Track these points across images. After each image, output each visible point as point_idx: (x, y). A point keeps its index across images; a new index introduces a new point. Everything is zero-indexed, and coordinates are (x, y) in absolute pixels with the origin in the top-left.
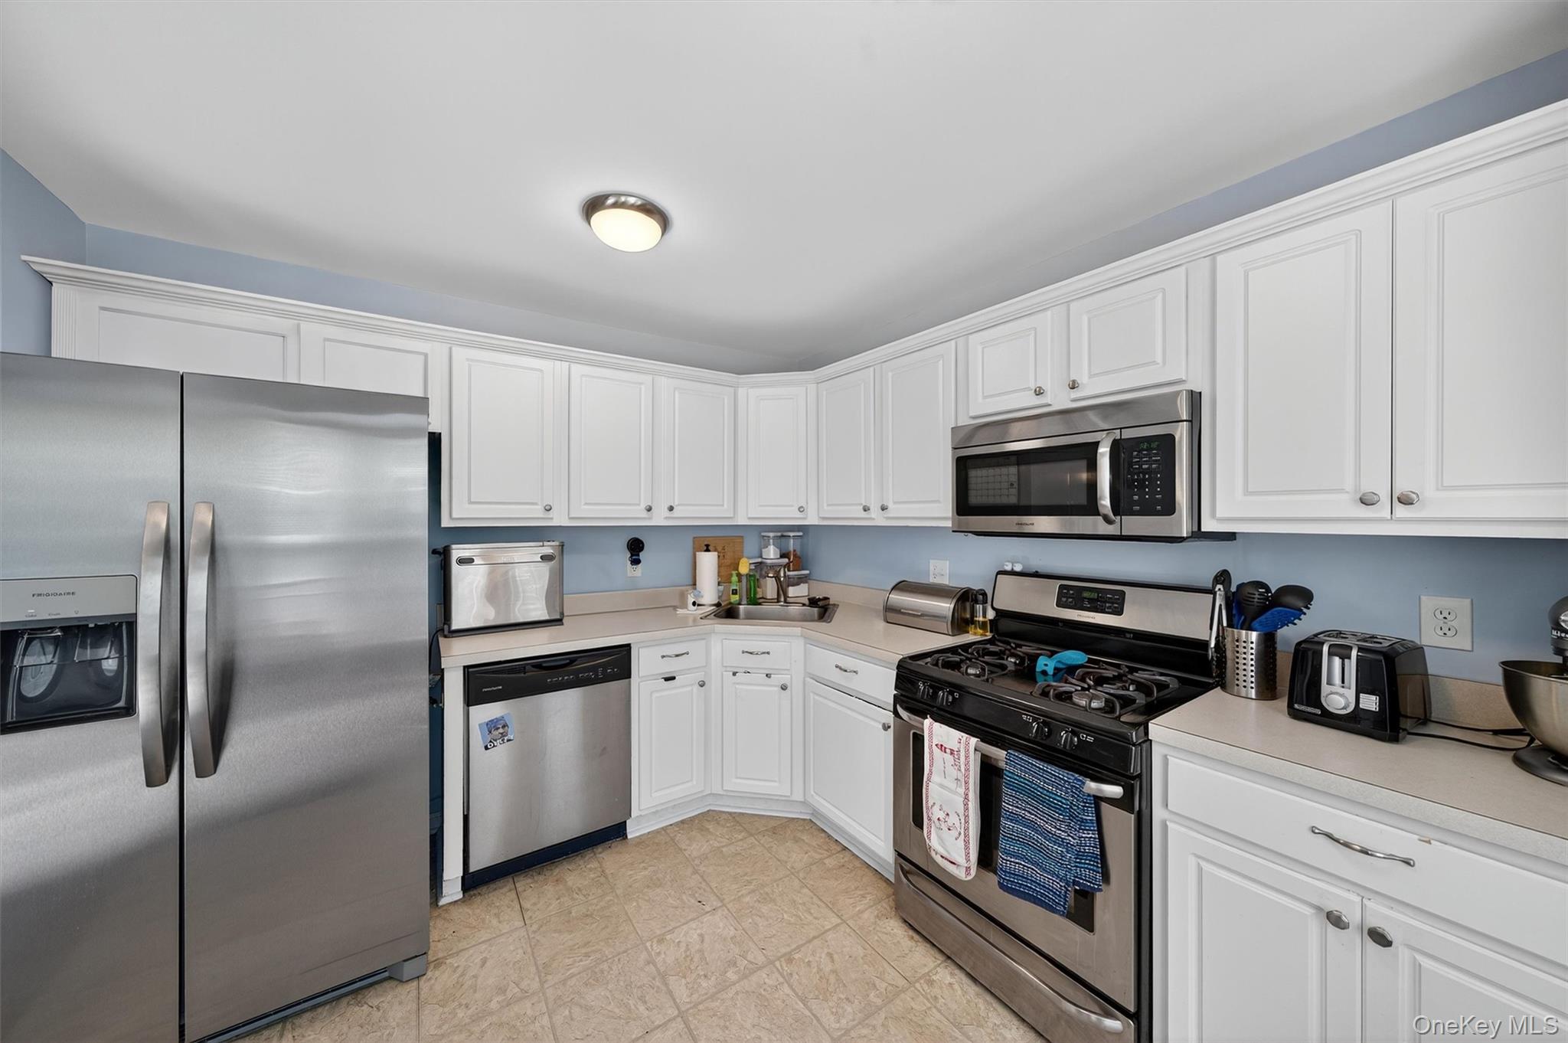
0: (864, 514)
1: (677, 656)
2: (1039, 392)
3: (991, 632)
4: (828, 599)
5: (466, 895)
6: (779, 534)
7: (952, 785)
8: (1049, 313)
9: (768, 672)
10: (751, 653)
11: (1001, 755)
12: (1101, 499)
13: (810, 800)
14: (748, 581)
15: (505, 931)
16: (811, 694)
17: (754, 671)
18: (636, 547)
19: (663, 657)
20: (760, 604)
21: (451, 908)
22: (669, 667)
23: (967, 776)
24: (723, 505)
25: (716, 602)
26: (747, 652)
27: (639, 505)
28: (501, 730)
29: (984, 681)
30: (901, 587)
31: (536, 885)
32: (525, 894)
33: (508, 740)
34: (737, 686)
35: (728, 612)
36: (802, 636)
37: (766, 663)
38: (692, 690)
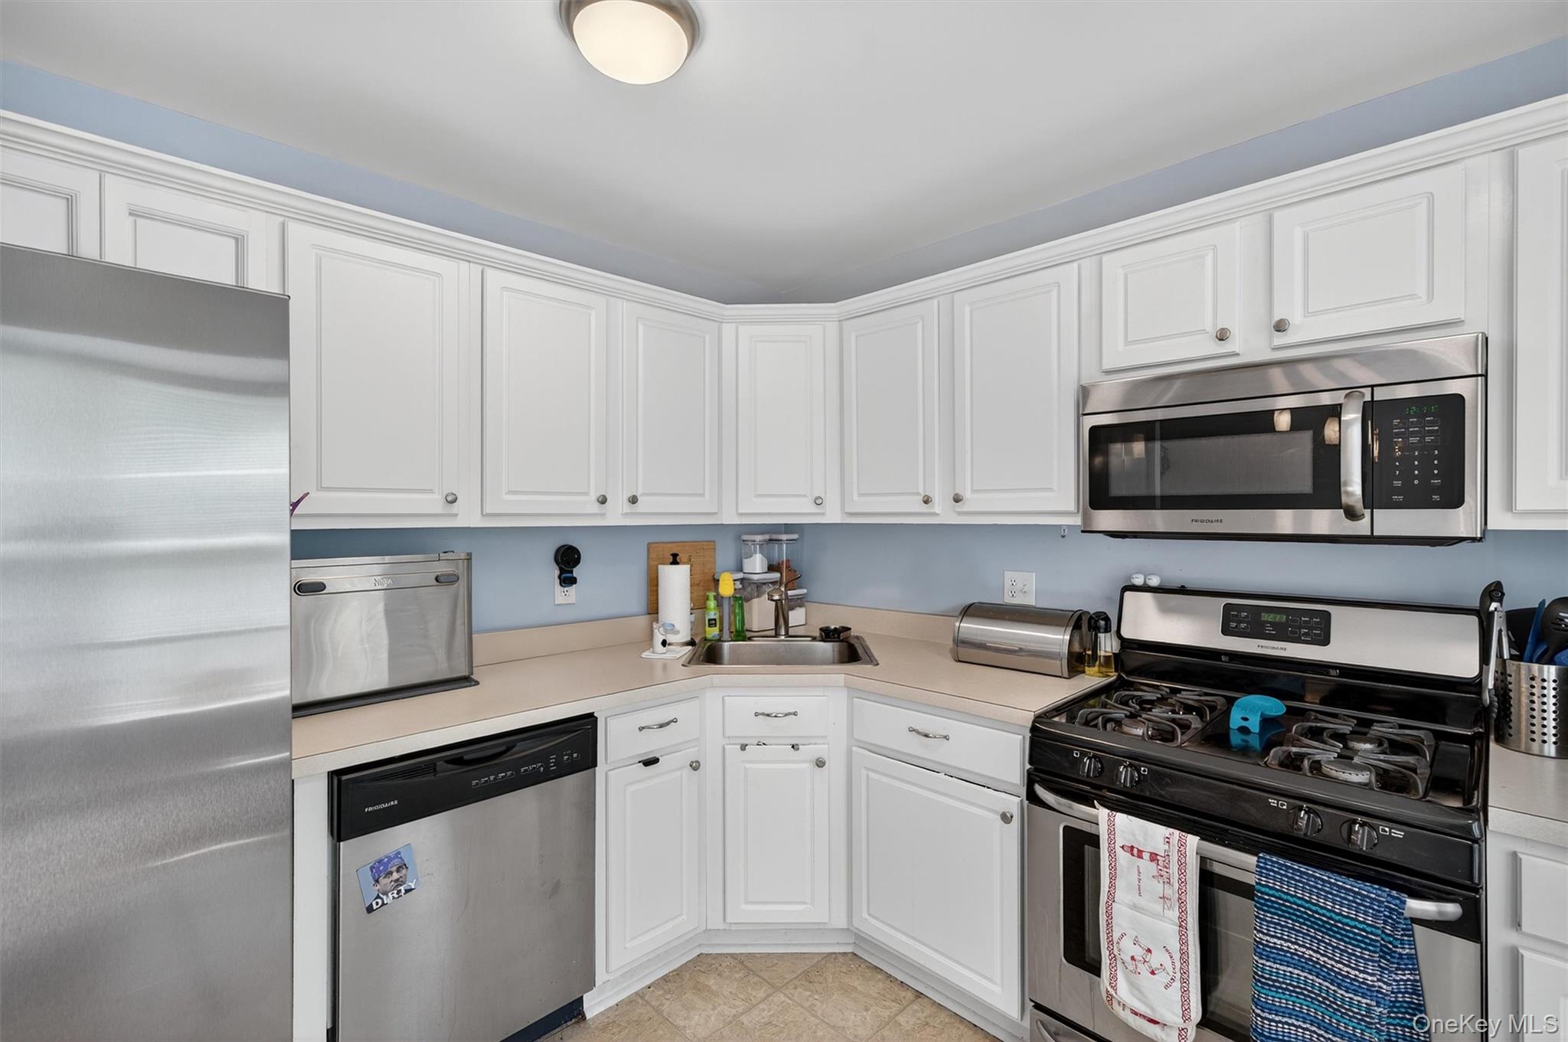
0: (925, 508)
1: (661, 726)
2: (1222, 336)
3: (1116, 671)
4: (850, 629)
6: (767, 537)
7: (1158, 907)
8: (1237, 225)
9: (793, 743)
10: (768, 715)
11: (1250, 861)
12: (1346, 484)
13: (856, 923)
14: (731, 607)
16: (864, 772)
17: (774, 741)
18: (567, 560)
19: (641, 729)
20: (750, 639)
22: (649, 745)
23: (1182, 892)
24: (703, 495)
25: (689, 639)
26: (763, 714)
27: (586, 494)
28: (395, 876)
29: (1177, 747)
30: (971, 611)
33: (407, 891)
34: (747, 766)
35: (710, 655)
36: (845, 686)
37: (791, 728)
38: (681, 776)
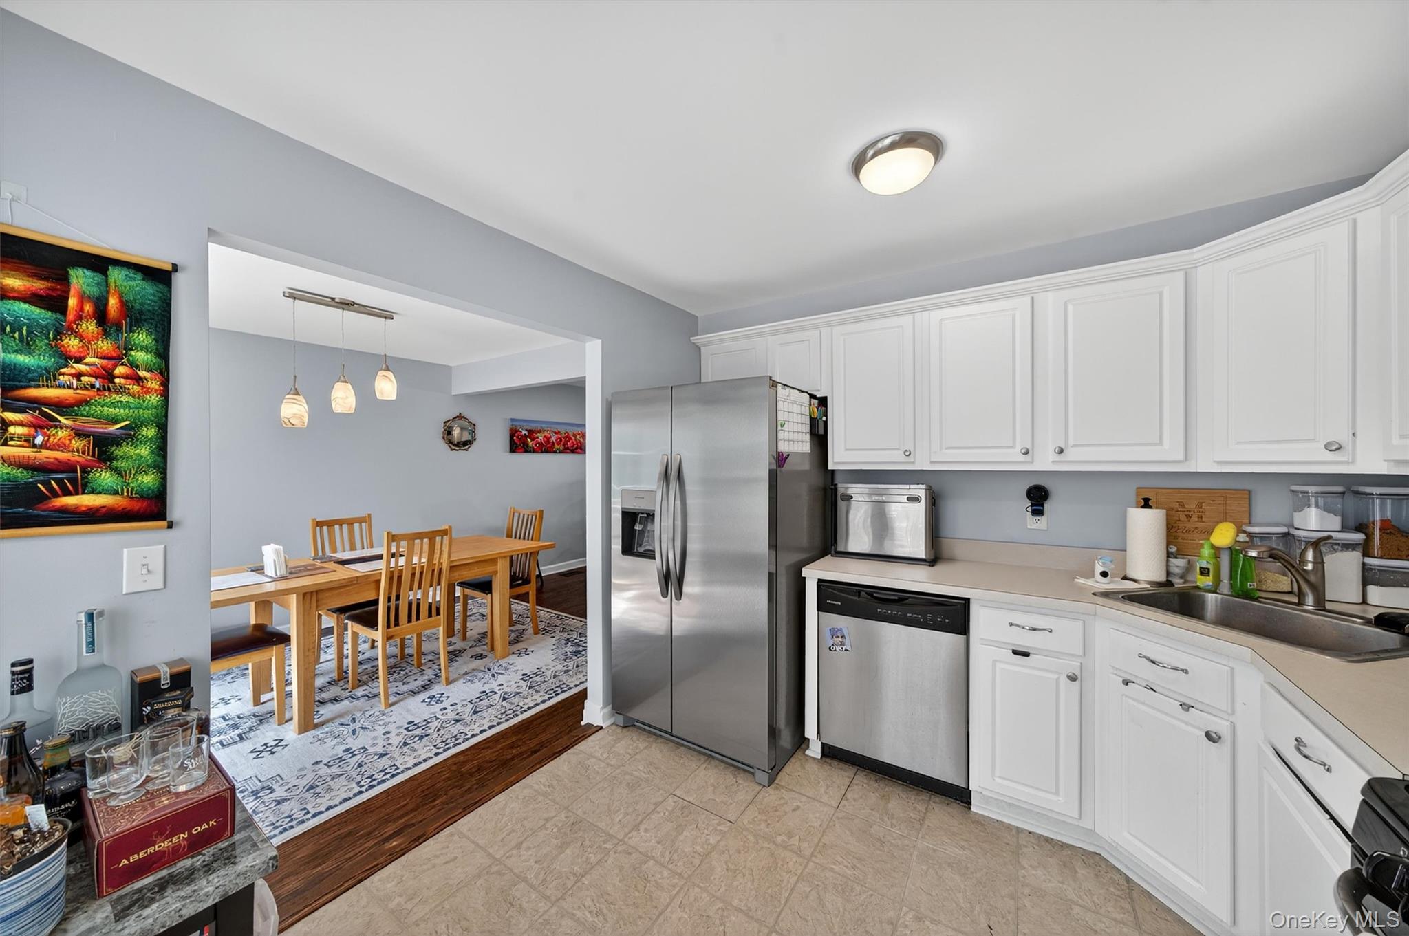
1: (1034, 630)
5: (824, 758)
9: (1182, 701)
10: (1154, 662)
15: (823, 801)
17: (1163, 692)
18: (1038, 497)
19: (1011, 625)
21: (811, 760)
22: (1019, 639)
24: (1159, 444)
26: (1145, 657)
27: (1012, 447)
28: (840, 639)
31: (868, 788)
32: (856, 787)
33: (846, 650)
34: (1129, 699)
36: (1252, 663)
37: (1182, 685)
38: (1056, 678)
